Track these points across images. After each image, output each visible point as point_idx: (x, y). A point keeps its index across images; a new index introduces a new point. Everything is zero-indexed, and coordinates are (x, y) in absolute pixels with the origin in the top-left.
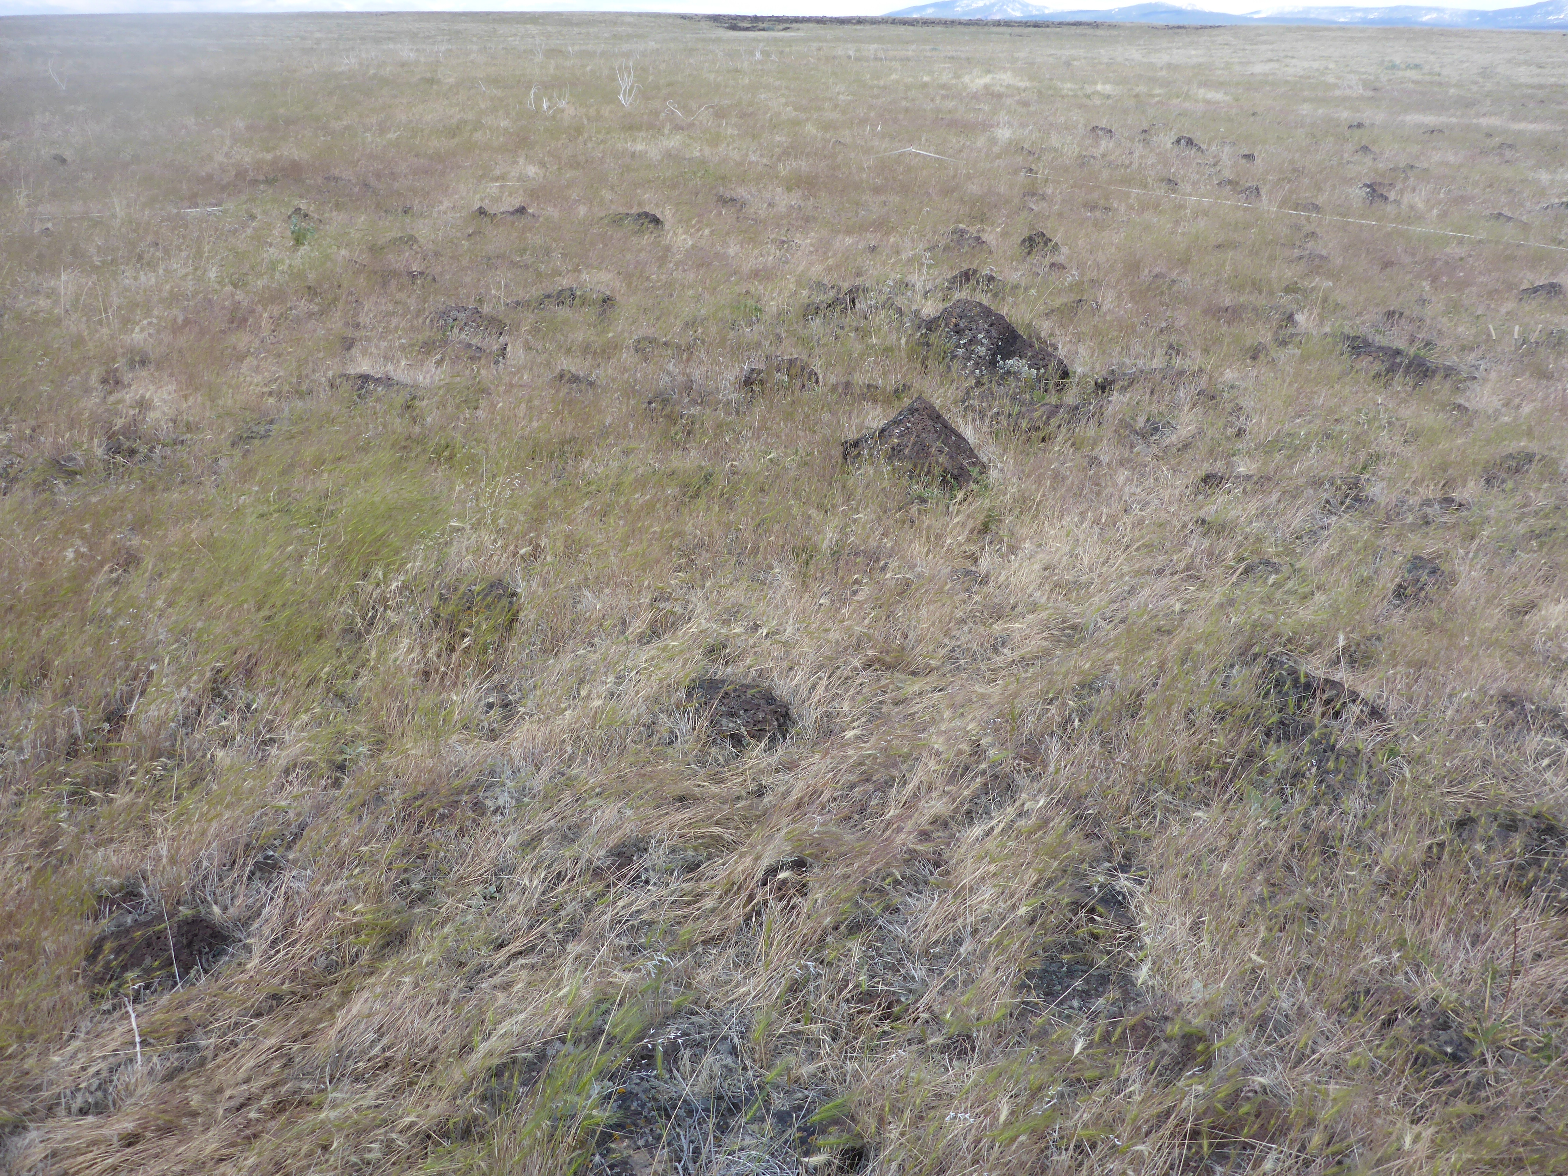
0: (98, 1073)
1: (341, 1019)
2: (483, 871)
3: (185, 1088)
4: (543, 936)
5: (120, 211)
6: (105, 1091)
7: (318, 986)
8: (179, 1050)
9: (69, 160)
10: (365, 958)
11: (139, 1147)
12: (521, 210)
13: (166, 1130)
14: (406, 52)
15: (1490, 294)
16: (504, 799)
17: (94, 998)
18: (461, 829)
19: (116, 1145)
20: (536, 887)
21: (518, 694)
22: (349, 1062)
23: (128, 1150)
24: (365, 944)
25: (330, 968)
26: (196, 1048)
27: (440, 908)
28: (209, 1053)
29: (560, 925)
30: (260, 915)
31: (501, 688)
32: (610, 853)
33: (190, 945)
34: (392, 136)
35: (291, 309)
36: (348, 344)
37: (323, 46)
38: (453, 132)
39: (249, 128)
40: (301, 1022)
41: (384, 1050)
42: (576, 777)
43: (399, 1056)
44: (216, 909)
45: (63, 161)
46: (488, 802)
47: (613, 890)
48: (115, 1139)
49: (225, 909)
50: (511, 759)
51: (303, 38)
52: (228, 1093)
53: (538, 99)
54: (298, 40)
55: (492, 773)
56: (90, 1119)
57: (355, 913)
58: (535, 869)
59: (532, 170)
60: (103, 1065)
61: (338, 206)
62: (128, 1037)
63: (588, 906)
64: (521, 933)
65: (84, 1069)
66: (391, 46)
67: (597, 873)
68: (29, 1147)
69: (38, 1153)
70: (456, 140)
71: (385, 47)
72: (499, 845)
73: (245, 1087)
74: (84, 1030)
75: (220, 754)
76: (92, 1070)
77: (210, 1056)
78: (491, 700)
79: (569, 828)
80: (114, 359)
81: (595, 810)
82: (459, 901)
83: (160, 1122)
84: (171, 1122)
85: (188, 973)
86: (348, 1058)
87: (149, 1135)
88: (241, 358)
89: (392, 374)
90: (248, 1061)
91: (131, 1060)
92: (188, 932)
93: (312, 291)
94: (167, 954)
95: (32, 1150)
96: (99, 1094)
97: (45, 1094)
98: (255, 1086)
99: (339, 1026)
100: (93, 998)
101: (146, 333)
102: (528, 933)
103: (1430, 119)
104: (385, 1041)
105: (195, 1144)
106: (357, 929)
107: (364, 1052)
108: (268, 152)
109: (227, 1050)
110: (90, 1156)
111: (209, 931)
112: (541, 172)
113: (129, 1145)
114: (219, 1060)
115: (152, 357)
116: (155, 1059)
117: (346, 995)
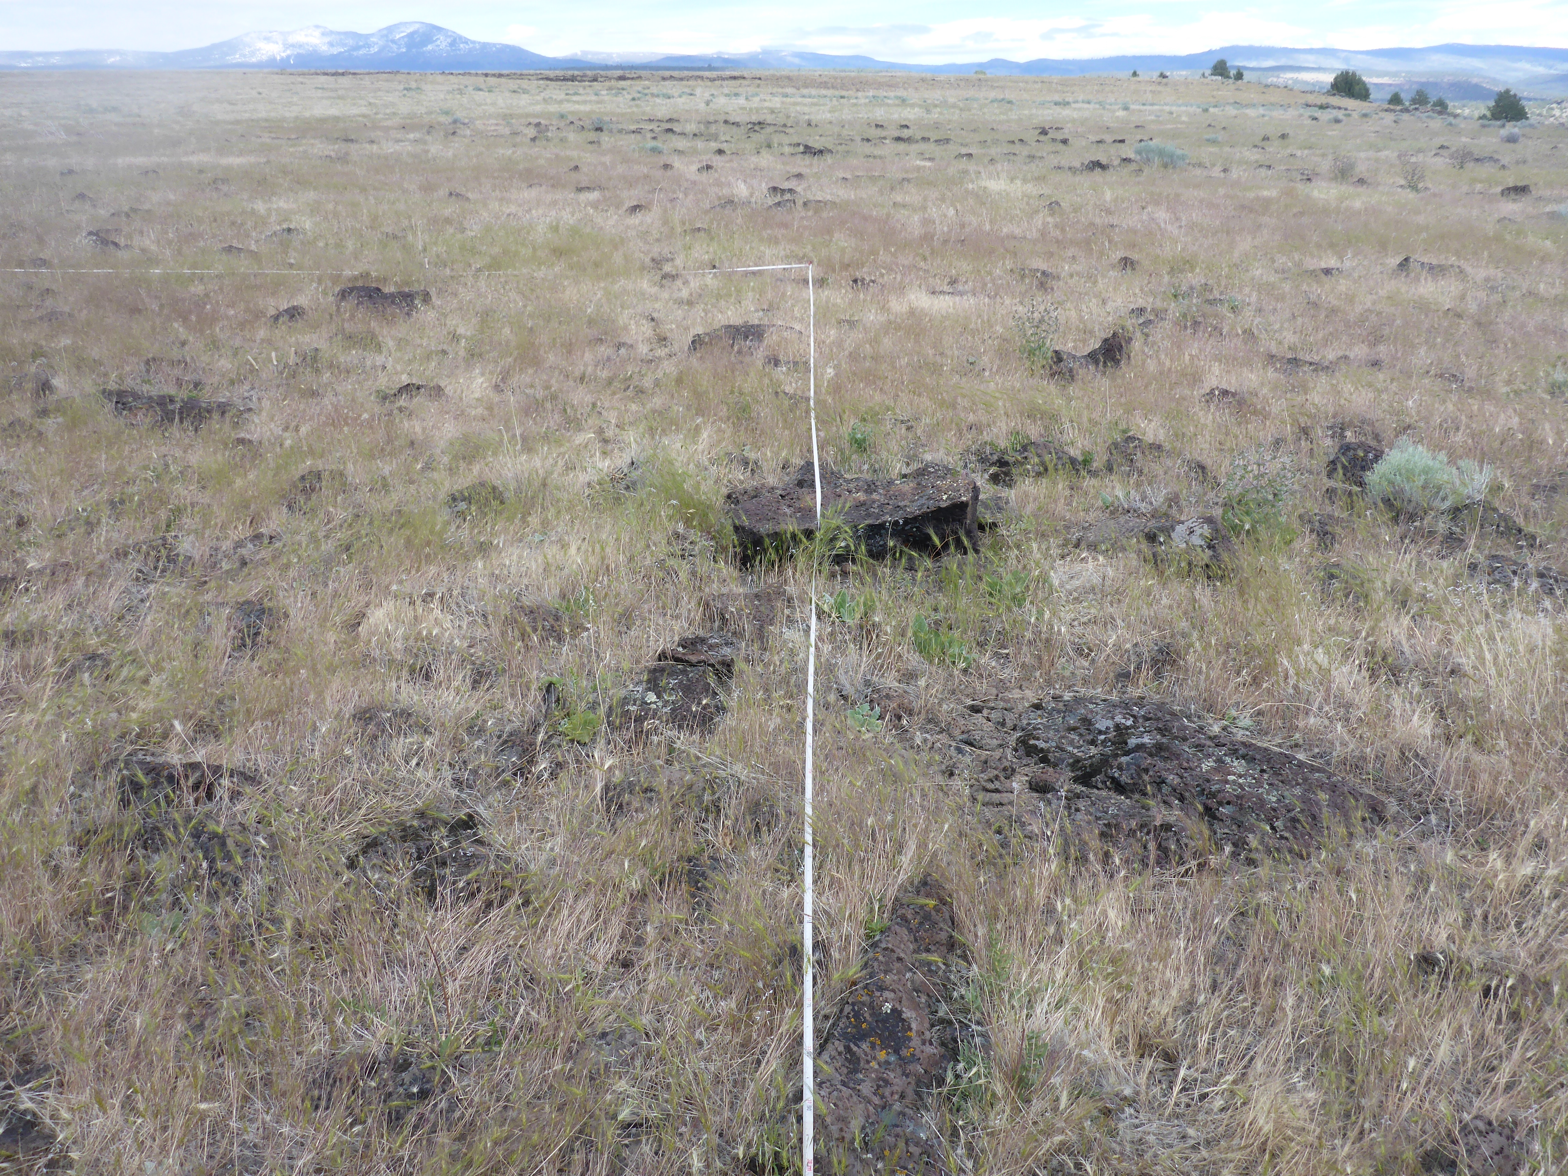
15: (242, 325)
103: (141, 160)
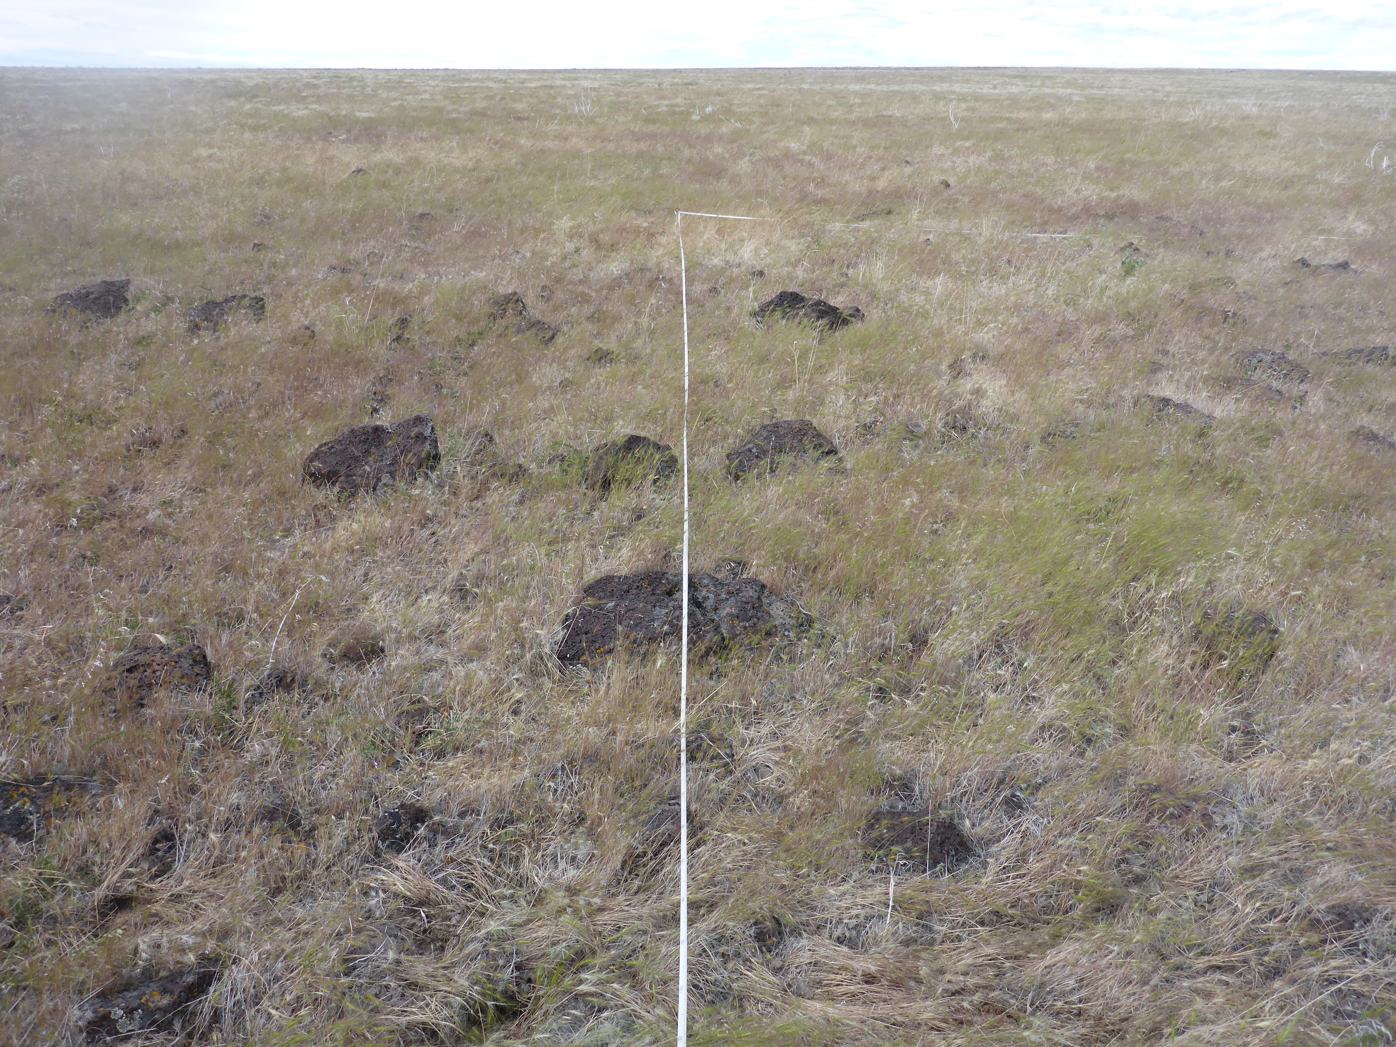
0: (857, 916)
1: (1051, 957)
2: (1198, 878)
3: (917, 958)
4: (1245, 961)
5: (986, 233)
6: (859, 933)
7: (1035, 921)
8: (917, 924)
9: (952, 185)
10: (1077, 913)
11: (873, 987)
12: (1344, 266)
13: (896, 984)
14: (1249, 106)
16: (1232, 819)
17: (867, 858)
18: (1187, 833)
19: (859, 977)
20: (1247, 914)
21: (1262, 726)
22: (1049, 997)
23: (866, 986)
24: (1081, 901)
25: (1047, 909)
26: (931, 930)
27: (1152, 896)
28: (939, 938)
29: (1266, 959)
30: (999, 841)
31: (1247, 716)
32: (1330, 910)
33: (942, 843)
34: (1225, 184)
35: (1110, 330)
36: (1155, 368)
37: (1172, 99)
38: (1287, 184)
39: (1098, 168)
40: (1017, 944)
41: (1080, 1001)
42: (1310, 824)
43: (1092, 1013)
44: (967, 822)
45: (948, 185)
46: (1217, 818)
47: (1327, 947)
48: (860, 973)
49: (973, 825)
50: (1246, 786)
51: (1155, 91)
52: (948, 977)
53: (1379, 158)
54: (1150, 92)
55: (1225, 792)
56: (844, 949)
57: (1079, 872)
58: (1250, 896)
59: (1360, 227)
60: (862, 912)
61: (1166, 245)
62: (883, 898)
63: (1297, 952)
64: (1224, 950)
65: (848, 908)
66: (1236, 100)
67: (1315, 924)
68: (799, 950)
69: (806, 957)
70: (1288, 193)
71: (1229, 101)
72: (1220, 861)
73: (962, 978)
74: (854, 878)
75: (992, 696)
76: (854, 912)
77: (939, 940)
78: (1235, 723)
79: (1291, 870)
80: (962, 351)
81: (1322, 863)
82: (1171, 897)
83: (893, 975)
84: (901, 978)
85: (935, 867)
86: (1049, 993)
87: (884, 982)
88: (1062, 367)
89: (1190, 402)
90: (967, 958)
91: (881, 917)
92: (943, 833)
93: (1130, 317)
94: (924, 844)
95: (800, 954)
96: (854, 932)
97: (818, 915)
98: (972, 981)
99: (1048, 961)
100: (866, 856)
101: (991, 335)
102: (1231, 953)
104: (1083, 993)
105: (915, 1006)
106: (1077, 886)
107: (1063, 994)
108: (1112, 190)
109: (953, 941)
110: (839, 977)
111: (958, 839)
112: (1371, 229)
113: (867, 982)
114: (945, 946)
115: (991, 354)
116: (900, 925)
117: (1056, 938)
